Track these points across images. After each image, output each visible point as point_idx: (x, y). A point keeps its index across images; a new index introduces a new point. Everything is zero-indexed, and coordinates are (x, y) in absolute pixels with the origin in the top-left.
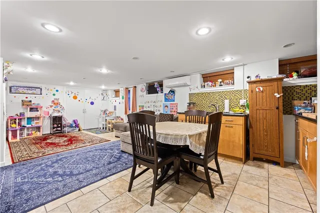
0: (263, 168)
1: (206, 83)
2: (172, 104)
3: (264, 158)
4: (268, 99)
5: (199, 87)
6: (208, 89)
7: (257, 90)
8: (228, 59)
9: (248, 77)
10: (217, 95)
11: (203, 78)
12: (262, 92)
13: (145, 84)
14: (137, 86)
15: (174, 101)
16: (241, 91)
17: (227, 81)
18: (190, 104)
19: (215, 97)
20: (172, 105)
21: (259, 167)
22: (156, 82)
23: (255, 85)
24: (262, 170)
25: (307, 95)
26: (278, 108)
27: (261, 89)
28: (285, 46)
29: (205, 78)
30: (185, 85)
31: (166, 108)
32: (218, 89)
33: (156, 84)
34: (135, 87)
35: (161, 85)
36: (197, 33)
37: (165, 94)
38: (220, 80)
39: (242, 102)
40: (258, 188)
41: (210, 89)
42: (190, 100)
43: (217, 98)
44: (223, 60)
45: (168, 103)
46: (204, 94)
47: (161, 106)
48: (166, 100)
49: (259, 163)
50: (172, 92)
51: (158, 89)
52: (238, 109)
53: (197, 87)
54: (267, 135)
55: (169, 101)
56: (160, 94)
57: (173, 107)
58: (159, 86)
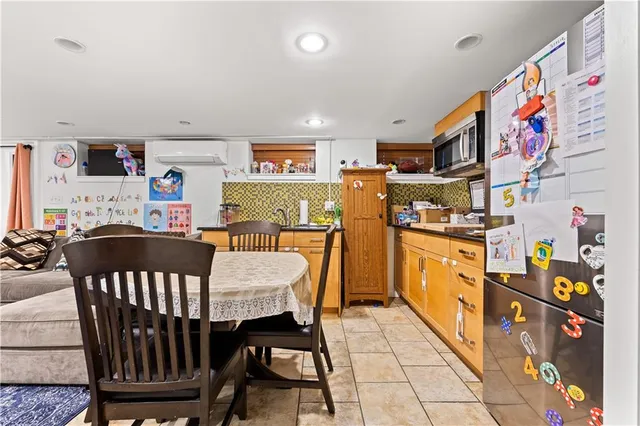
0: (366, 316)
1: (262, 164)
2: (173, 205)
3: (362, 298)
4: (369, 203)
5: (247, 170)
6: (265, 177)
7: (356, 186)
8: (315, 122)
9: (343, 162)
10: (285, 189)
11: (254, 151)
12: (362, 189)
13: (75, 145)
14: (35, 144)
15: (180, 198)
16: (326, 186)
17: (303, 165)
18: (226, 206)
19: (281, 194)
20: (174, 210)
21: (362, 316)
22: (121, 142)
23: (352, 177)
24: (367, 321)
25: (406, 198)
26: (381, 217)
27: (361, 184)
28: (395, 123)
29: (258, 154)
30: (214, 162)
31: (155, 216)
32: (285, 178)
33: (120, 148)
34: (29, 147)
35: (139, 154)
36: (297, 42)
37: (153, 180)
38: (289, 162)
39: (329, 205)
40: (381, 355)
41: (273, 178)
42: (225, 197)
43: (286, 197)
44: (307, 122)
45: (161, 204)
46: (258, 187)
47: (136, 211)
48: (155, 194)
49: (358, 309)
50: (176, 175)
51: (126, 164)
52: (323, 219)
53: (243, 171)
54: (367, 261)
55: (163, 199)
56: (132, 177)
57: (179, 215)
58: (129, 154)
